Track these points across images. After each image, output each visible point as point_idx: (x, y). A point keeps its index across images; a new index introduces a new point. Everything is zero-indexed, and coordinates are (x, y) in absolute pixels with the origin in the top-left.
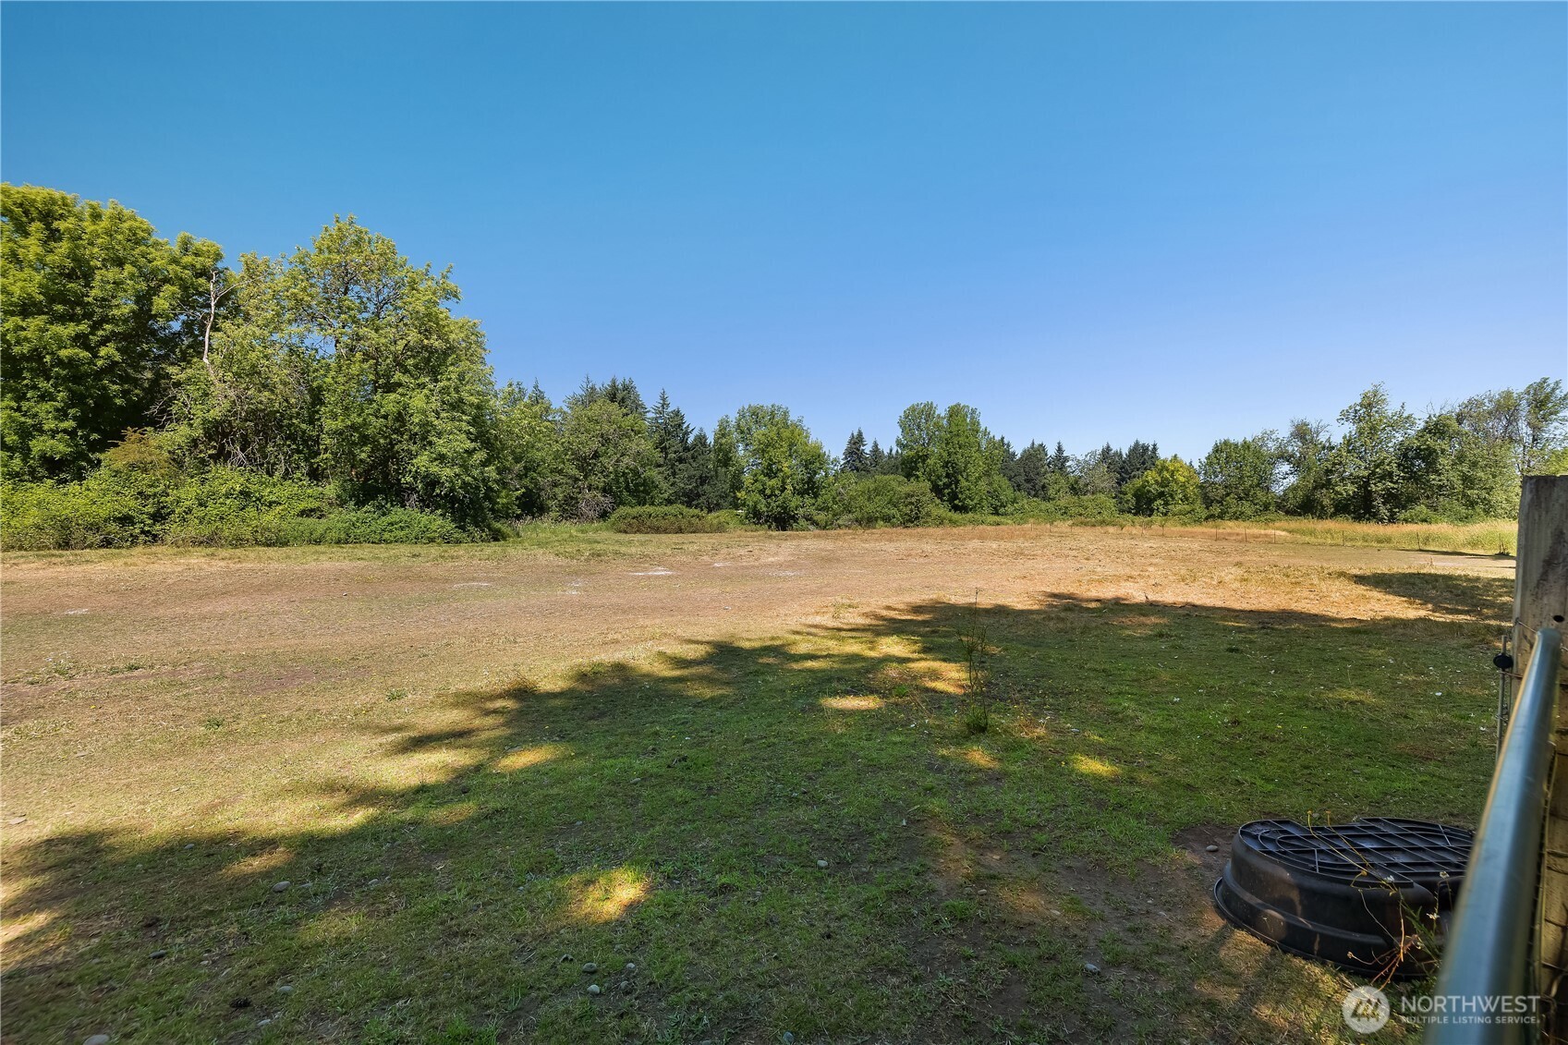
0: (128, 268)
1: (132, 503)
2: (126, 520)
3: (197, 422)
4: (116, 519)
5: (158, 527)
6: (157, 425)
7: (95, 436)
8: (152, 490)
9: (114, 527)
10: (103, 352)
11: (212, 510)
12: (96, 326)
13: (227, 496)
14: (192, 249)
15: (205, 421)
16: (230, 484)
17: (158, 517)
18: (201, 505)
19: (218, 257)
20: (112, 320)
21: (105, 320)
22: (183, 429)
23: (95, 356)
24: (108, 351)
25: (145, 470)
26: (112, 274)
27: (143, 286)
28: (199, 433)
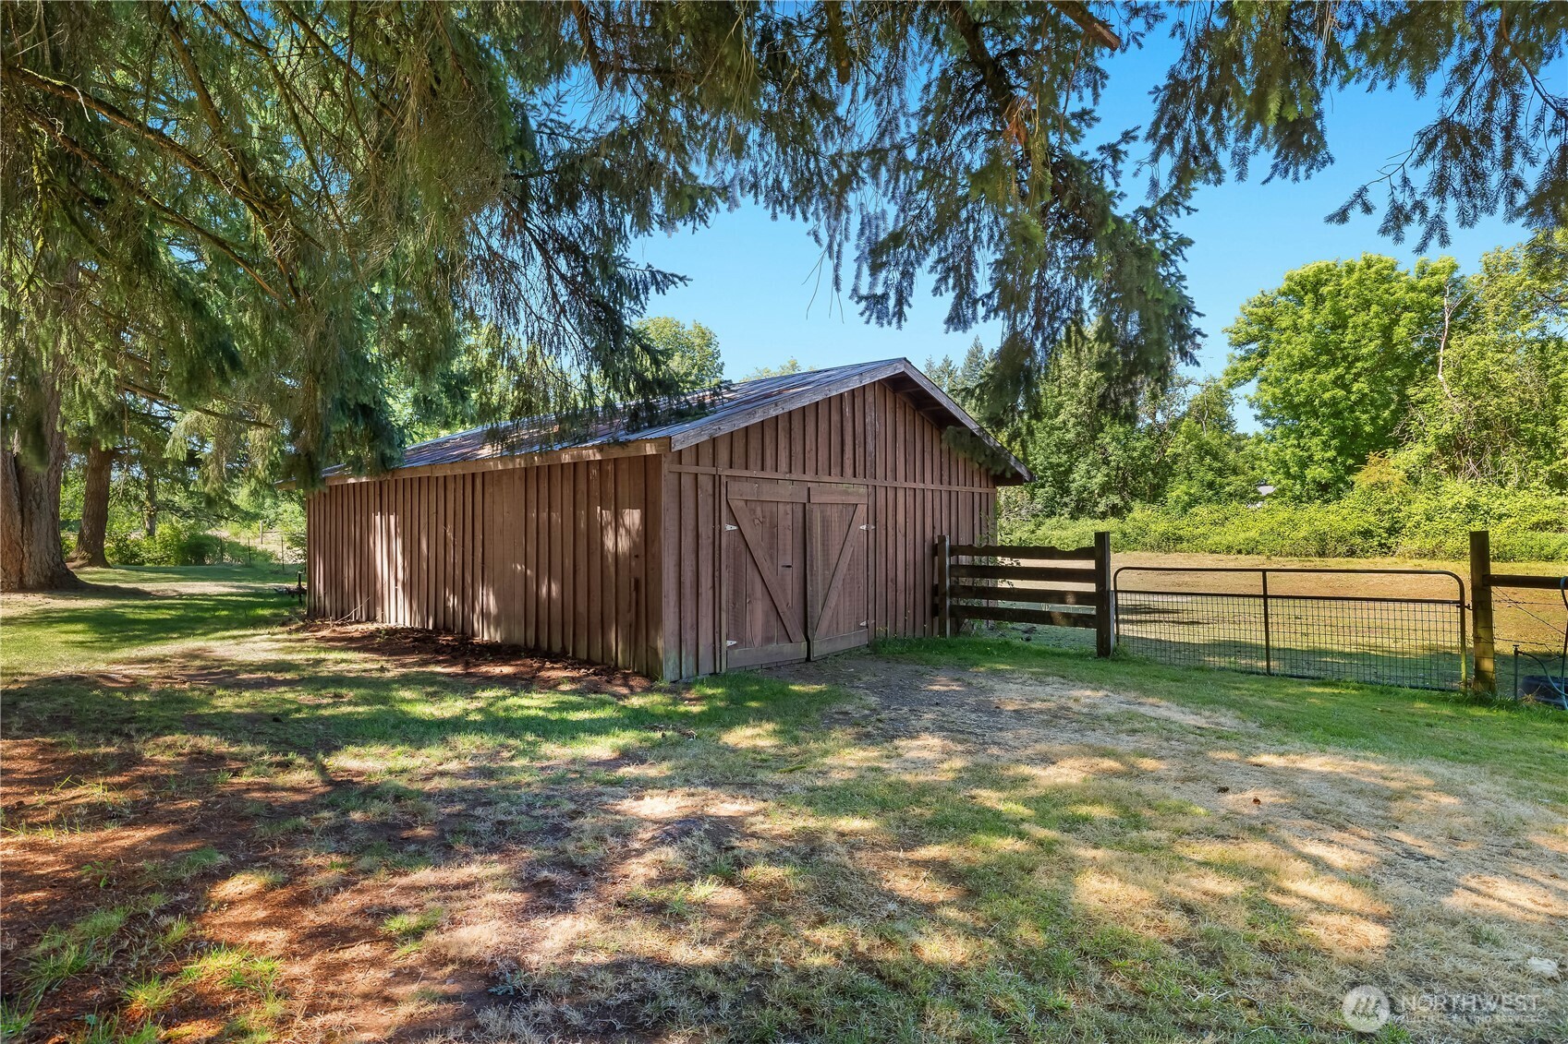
0: (1374, 308)
1: (1372, 519)
2: (1367, 534)
3: (1430, 438)
4: (1360, 533)
5: (1392, 540)
6: (1397, 444)
7: (1350, 461)
8: (1388, 507)
9: (1358, 540)
10: (1355, 387)
11: (1438, 524)
12: (1351, 365)
13: (1453, 510)
14: (1429, 270)
15: (1437, 437)
16: (1456, 498)
17: (1393, 531)
18: (1428, 519)
19: (1454, 268)
20: (1364, 359)
21: (1357, 359)
22: (1419, 447)
23: (1349, 392)
24: (1361, 386)
25: (1383, 489)
26: (1361, 318)
27: (1386, 320)
28: (1432, 449)
